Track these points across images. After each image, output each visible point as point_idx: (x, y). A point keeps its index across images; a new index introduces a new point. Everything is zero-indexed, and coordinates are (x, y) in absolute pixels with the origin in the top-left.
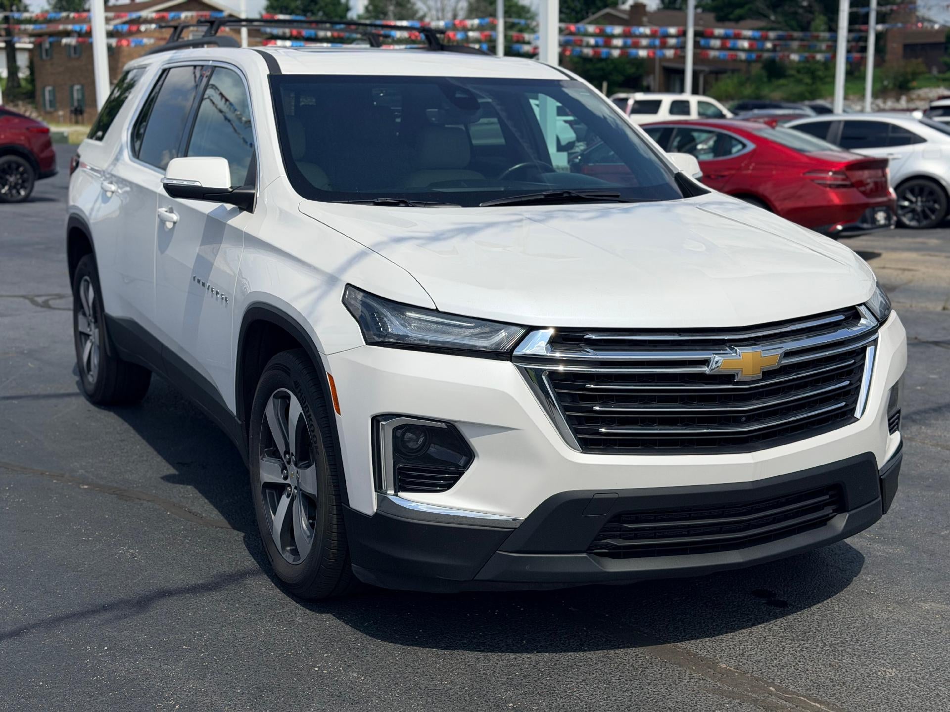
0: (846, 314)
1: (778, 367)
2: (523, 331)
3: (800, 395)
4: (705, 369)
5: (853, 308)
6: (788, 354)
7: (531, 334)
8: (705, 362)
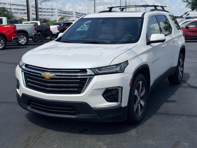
0: (81, 70)
4: (40, 75)
5: (85, 69)
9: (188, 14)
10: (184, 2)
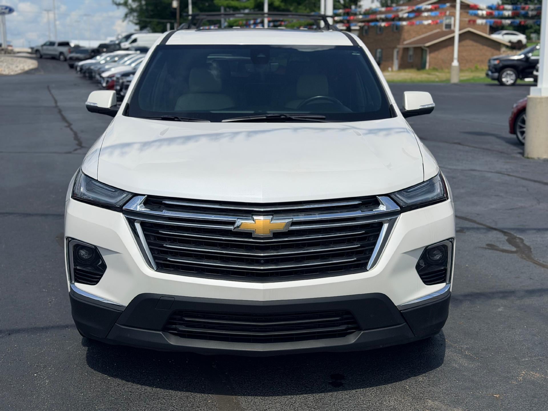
0: (362, 200)
1: (287, 231)
2: (130, 196)
3: (311, 250)
4: (231, 228)
5: (374, 197)
6: (294, 224)
7: (135, 198)
8: (233, 223)
9: (135, 41)
10: (118, 5)
